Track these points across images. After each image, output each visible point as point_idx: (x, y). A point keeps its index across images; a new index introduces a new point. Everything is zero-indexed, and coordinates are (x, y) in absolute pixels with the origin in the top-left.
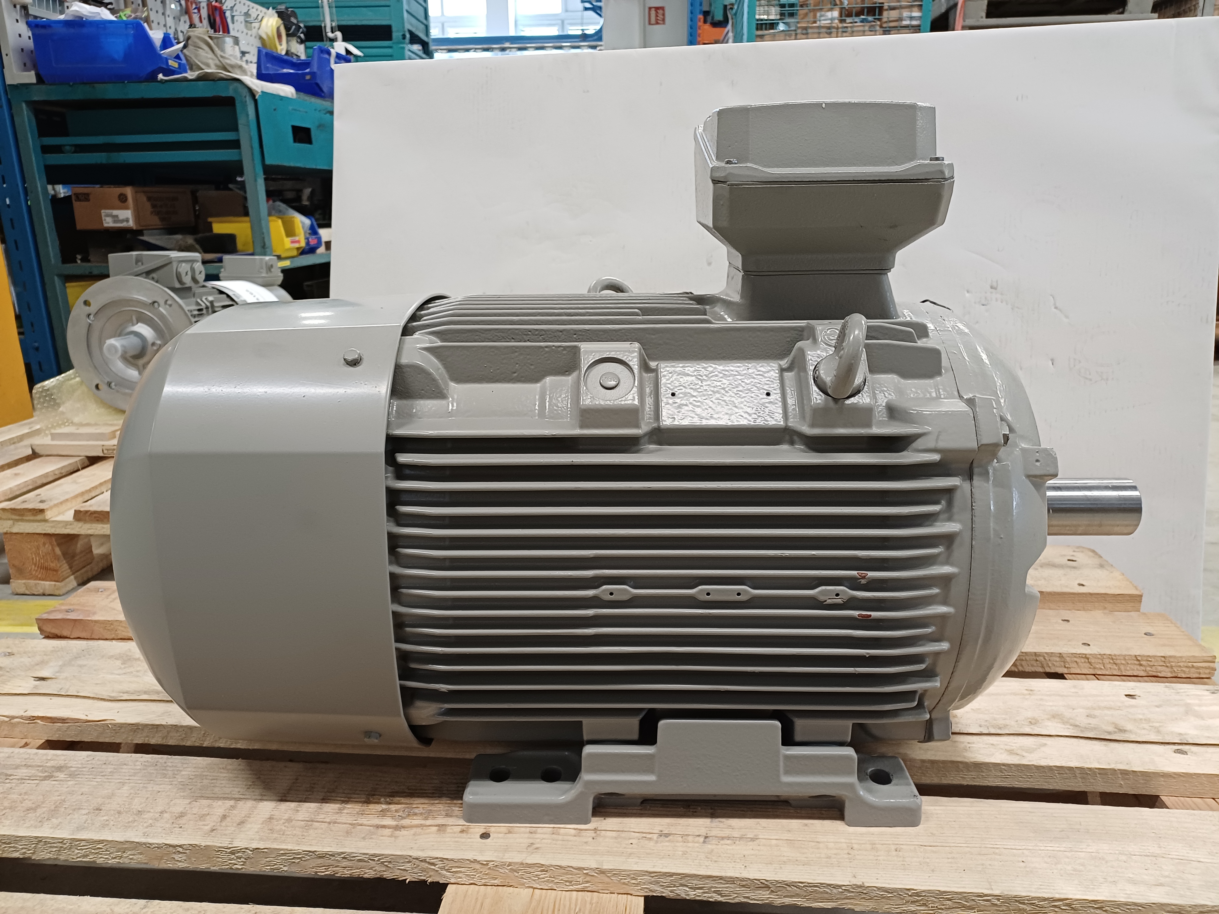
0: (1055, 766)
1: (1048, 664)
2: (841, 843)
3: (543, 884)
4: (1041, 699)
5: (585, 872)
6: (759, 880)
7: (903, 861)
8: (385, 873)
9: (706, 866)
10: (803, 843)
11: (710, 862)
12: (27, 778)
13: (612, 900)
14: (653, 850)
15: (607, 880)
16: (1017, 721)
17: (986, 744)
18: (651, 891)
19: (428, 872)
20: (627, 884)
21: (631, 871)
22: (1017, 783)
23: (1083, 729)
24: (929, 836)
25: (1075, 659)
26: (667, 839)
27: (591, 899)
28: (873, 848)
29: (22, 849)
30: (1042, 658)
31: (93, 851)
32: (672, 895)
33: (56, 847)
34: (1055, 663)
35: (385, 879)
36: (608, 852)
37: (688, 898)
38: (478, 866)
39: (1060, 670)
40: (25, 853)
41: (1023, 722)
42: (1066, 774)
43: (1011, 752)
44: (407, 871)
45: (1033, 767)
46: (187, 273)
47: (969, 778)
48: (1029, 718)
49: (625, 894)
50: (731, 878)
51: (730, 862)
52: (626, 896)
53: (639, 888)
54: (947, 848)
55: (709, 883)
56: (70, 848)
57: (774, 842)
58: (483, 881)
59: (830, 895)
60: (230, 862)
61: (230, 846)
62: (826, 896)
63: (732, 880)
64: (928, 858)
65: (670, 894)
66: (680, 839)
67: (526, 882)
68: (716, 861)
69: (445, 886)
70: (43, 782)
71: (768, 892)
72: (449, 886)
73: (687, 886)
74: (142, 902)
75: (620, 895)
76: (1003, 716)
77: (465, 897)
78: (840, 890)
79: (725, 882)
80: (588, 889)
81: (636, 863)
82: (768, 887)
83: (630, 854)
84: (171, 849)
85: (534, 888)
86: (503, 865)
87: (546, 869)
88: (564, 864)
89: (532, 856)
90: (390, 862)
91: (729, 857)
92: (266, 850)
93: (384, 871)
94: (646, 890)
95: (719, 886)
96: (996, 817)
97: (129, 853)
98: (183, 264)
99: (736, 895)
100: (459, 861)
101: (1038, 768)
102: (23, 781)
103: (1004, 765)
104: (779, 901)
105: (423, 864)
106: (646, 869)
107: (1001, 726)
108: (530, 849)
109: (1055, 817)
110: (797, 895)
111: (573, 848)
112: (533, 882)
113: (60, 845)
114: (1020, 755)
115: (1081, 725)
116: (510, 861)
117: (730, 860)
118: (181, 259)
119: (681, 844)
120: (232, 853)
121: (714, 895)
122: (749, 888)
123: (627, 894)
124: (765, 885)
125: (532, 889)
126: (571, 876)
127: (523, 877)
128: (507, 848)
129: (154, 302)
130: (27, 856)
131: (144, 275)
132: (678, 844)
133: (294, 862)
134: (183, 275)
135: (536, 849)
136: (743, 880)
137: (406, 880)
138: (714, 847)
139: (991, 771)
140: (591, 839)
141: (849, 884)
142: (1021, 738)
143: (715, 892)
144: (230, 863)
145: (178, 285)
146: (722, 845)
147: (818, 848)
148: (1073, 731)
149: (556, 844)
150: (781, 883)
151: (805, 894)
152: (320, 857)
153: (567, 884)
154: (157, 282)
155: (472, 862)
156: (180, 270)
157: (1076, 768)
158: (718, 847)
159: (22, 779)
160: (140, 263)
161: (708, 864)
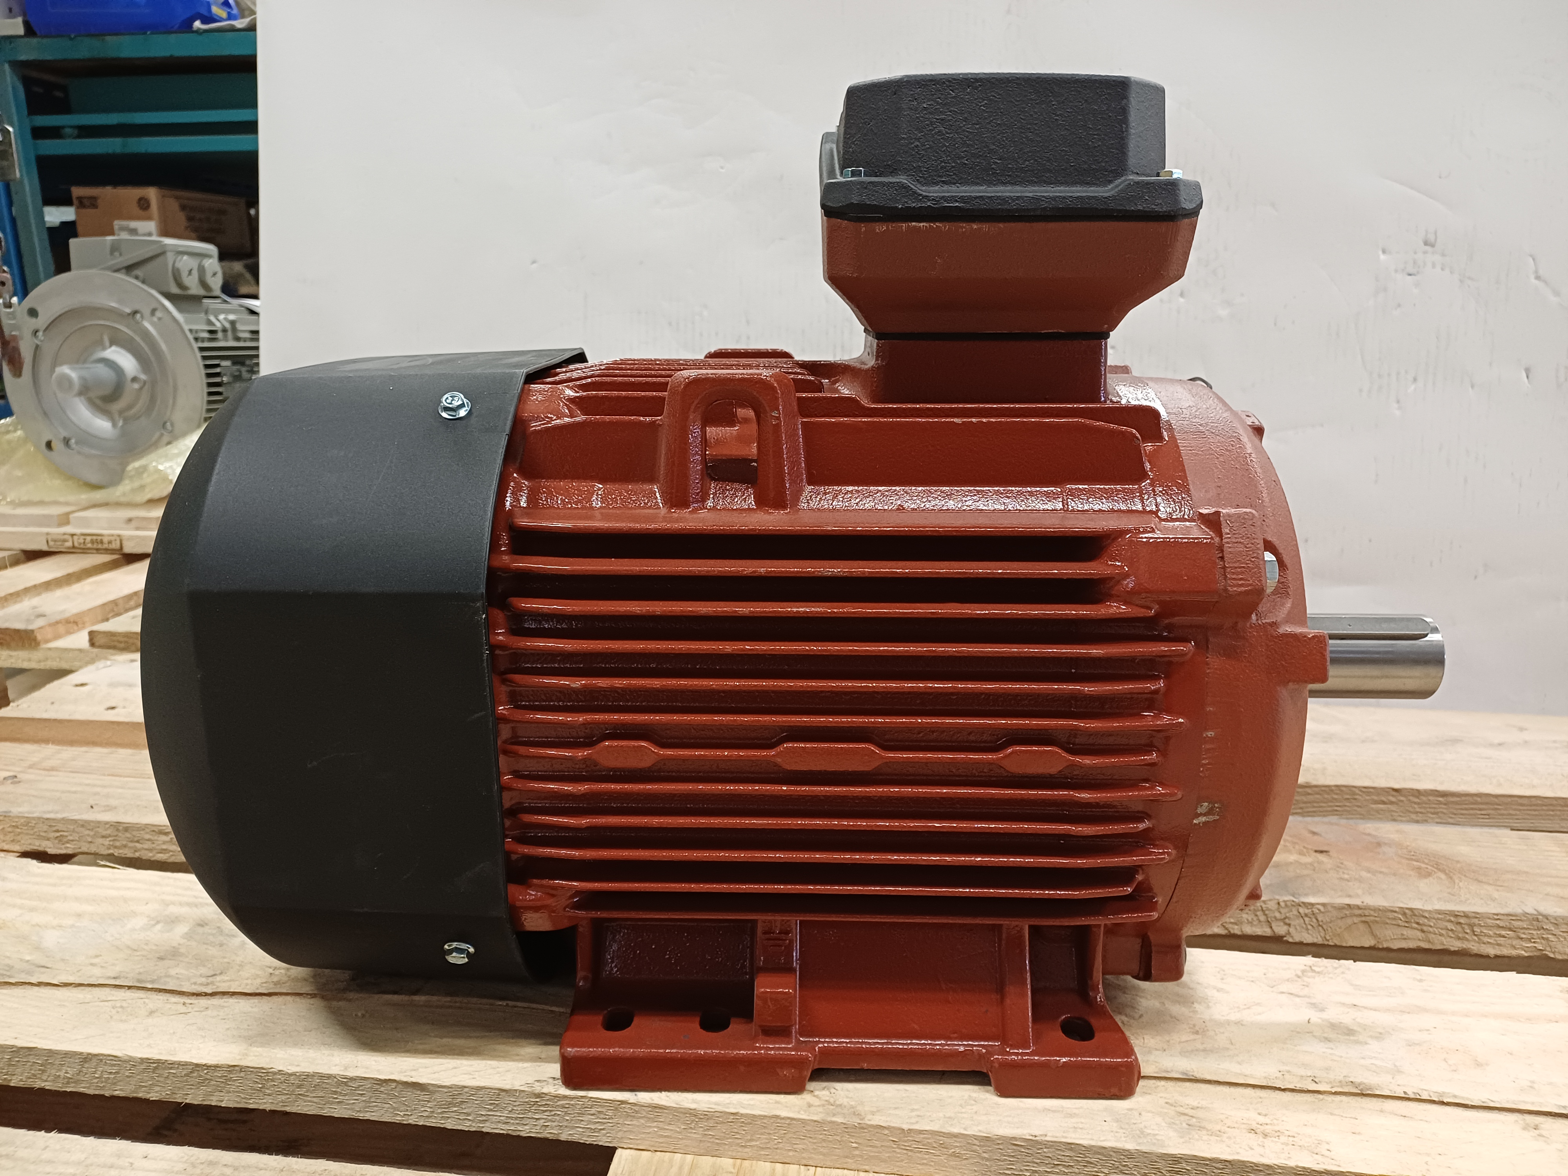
46: (190, 271)
98: (185, 257)
118: (181, 249)
129: (135, 312)
131: (124, 271)
134: (184, 275)
145: (175, 290)
154: (143, 282)
156: (179, 265)
160: (117, 254)
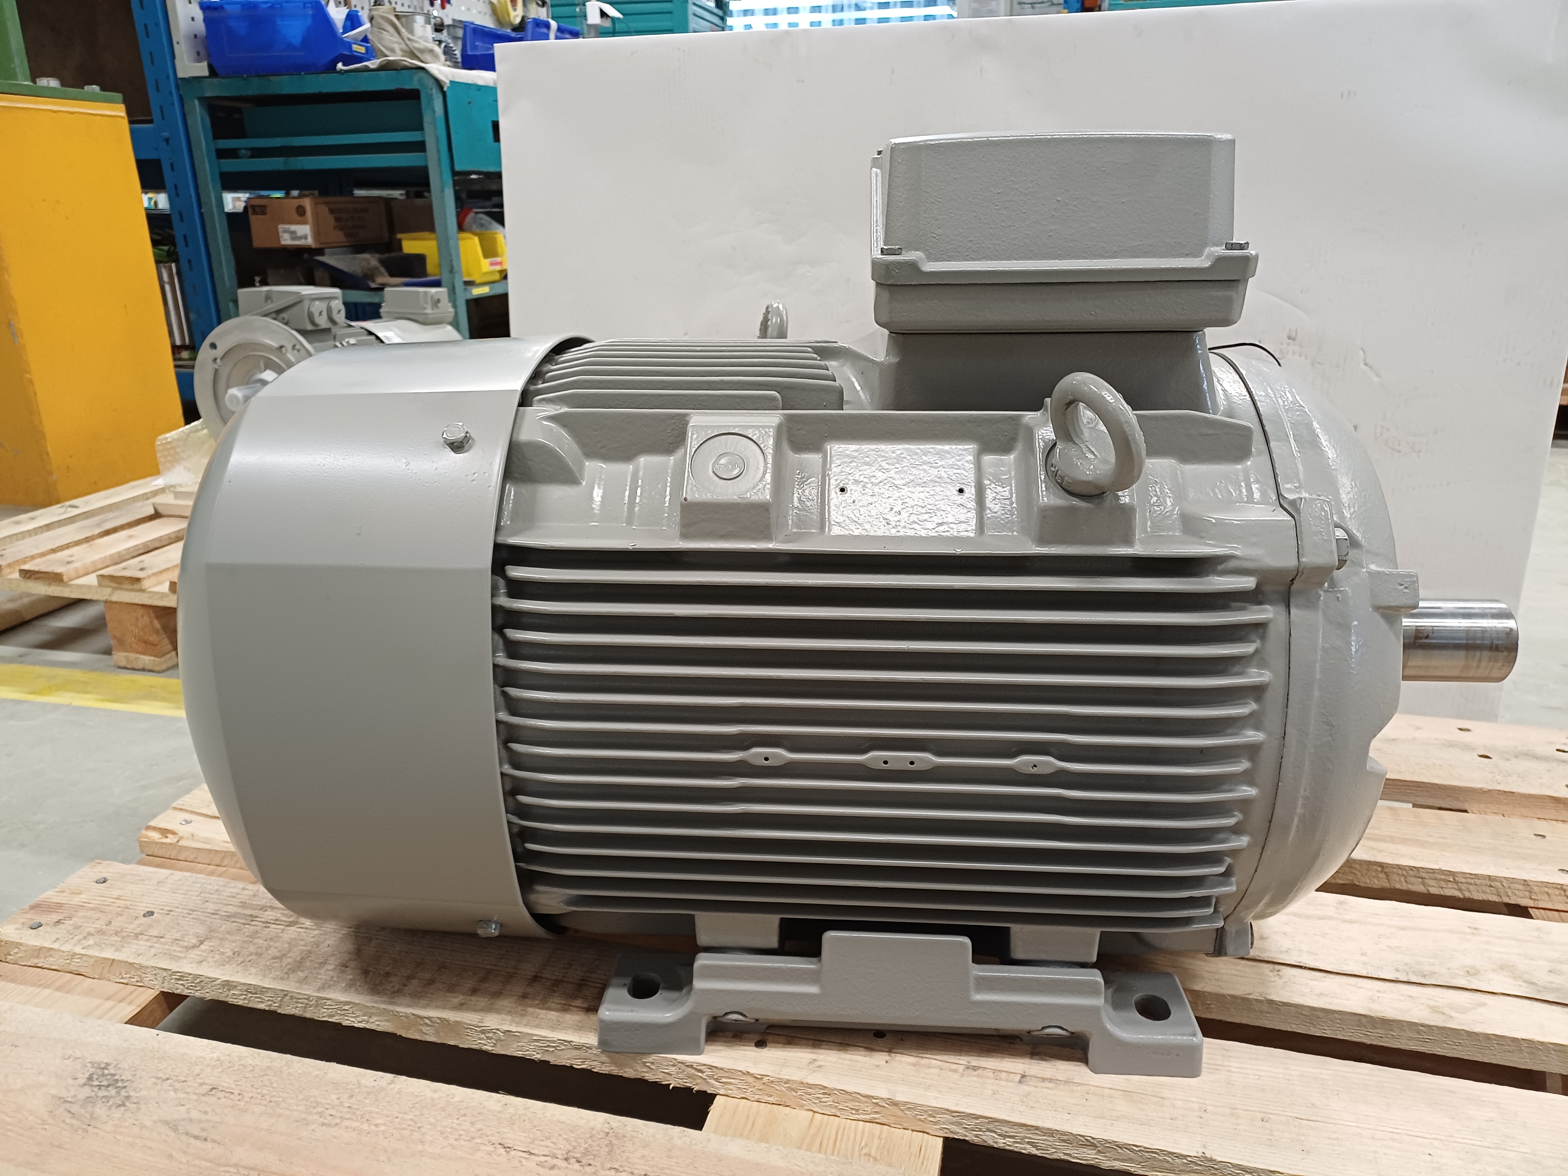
0: (1493, 1035)
1: (1506, 892)
2: (1193, 1102)
3: (824, 1108)
4: (1488, 943)
5: (874, 1101)
6: (1083, 1136)
7: (1271, 1135)
8: (647, 1075)
9: (1020, 1111)
10: (1143, 1096)
11: (1025, 1107)
12: (273, 922)
13: (905, 1137)
14: (958, 1084)
15: (900, 1113)
16: (1449, 969)
17: (1402, 995)
18: (952, 1132)
19: (695, 1079)
20: (923, 1121)
21: (929, 1107)
22: (1439, 1050)
23: (1540, 989)
24: (1308, 1107)
25: (1546, 890)
26: (975, 1073)
27: (881, 1133)
28: (1232, 1114)
29: (268, 1000)
30: (1499, 884)
31: (339, 1012)
32: (976, 1140)
33: (302, 1003)
34: (1516, 892)
35: (646, 1081)
36: (904, 1081)
37: (995, 1146)
38: (751, 1080)
39: (1524, 902)
40: (270, 1005)
41: (1457, 972)
42: (1509, 1046)
43: (1435, 1010)
44: (671, 1075)
45: (1463, 1033)
47: (1373, 1036)
48: (1467, 967)
49: (920, 1132)
50: (1049, 1129)
51: (1050, 1110)
52: (922, 1134)
53: (938, 1127)
54: (1330, 1125)
55: (1023, 1132)
56: (317, 1006)
57: (1107, 1091)
58: (757, 1097)
59: (1171, 1166)
60: (479, 1041)
61: (480, 1024)
62: (1166, 1165)
63: (1051, 1133)
64: (1303, 1135)
65: (974, 1138)
66: (991, 1075)
67: (805, 1104)
68: (1032, 1107)
69: (713, 1096)
70: (288, 928)
71: (1094, 1152)
72: (718, 1097)
73: (995, 1132)
74: (389, 1076)
75: (914, 1133)
76: (1431, 960)
77: (734, 1113)
78: (1185, 1161)
79: (1041, 1133)
80: (877, 1121)
81: (936, 1098)
82: (1094, 1146)
83: (930, 1086)
84: (419, 1020)
85: (815, 1112)
86: (780, 1081)
87: (829, 1093)
88: (850, 1089)
89: (814, 1074)
90: (652, 1063)
91: (1049, 1104)
92: (518, 1034)
93: (646, 1072)
94: (946, 1131)
95: (1034, 1137)
96: (1402, 1093)
97: (375, 1018)
99: (1054, 1150)
100: (730, 1071)
101: (1470, 1034)
102: (269, 925)
103: (1423, 1025)
104: (1107, 1163)
105: (690, 1069)
106: (946, 1107)
107: (1425, 973)
108: (811, 1066)
109: (1483, 1101)
110: (1131, 1160)
111: (861, 1071)
112: (814, 1105)
113: (306, 1001)
114: (1447, 1015)
115: (1539, 983)
116: (788, 1078)
117: (1050, 1108)
119: (992, 1081)
120: (483, 1032)
121: (1028, 1146)
122: (1071, 1144)
123: (924, 1132)
124: (1090, 1143)
125: (811, 1113)
126: (858, 1104)
127: (803, 1097)
128: (785, 1063)
130: (272, 1008)
132: (988, 1081)
133: (548, 1051)
135: (819, 1067)
136: (1064, 1133)
137: (670, 1084)
138: (1032, 1089)
139: (1404, 1031)
140: (884, 1062)
141: (1196, 1155)
142: (1451, 992)
143: (1029, 1143)
144: (480, 1043)
146: (1042, 1088)
147: (1162, 1106)
148: (1526, 990)
149: (842, 1064)
150: (1110, 1143)
151: (1140, 1160)
152: (576, 1049)
153: (854, 1112)
155: (744, 1073)
157: (1522, 1039)
158: (1037, 1090)
159: (268, 923)
161: (1021, 1110)
